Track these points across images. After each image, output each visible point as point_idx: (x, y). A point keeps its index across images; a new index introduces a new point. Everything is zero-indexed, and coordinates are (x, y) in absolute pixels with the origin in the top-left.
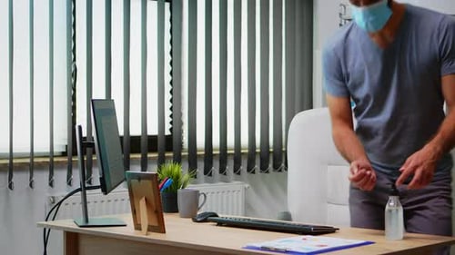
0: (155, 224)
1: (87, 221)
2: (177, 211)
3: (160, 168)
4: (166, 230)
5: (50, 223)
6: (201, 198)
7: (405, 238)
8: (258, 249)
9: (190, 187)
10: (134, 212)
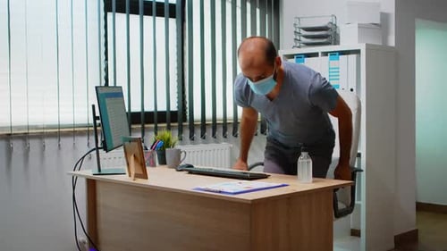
0: (141, 172)
1: (100, 170)
2: (166, 164)
3: (156, 134)
4: (149, 177)
5: (77, 172)
6: (183, 155)
7: (313, 182)
8: (217, 192)
9: (178, 147)
10: (128, 164)
